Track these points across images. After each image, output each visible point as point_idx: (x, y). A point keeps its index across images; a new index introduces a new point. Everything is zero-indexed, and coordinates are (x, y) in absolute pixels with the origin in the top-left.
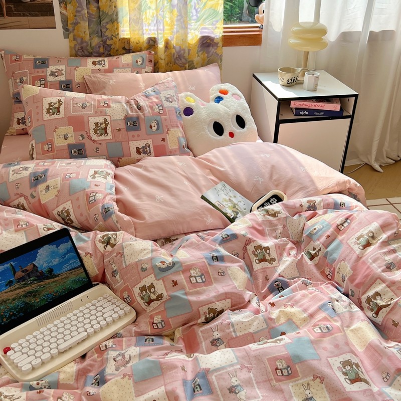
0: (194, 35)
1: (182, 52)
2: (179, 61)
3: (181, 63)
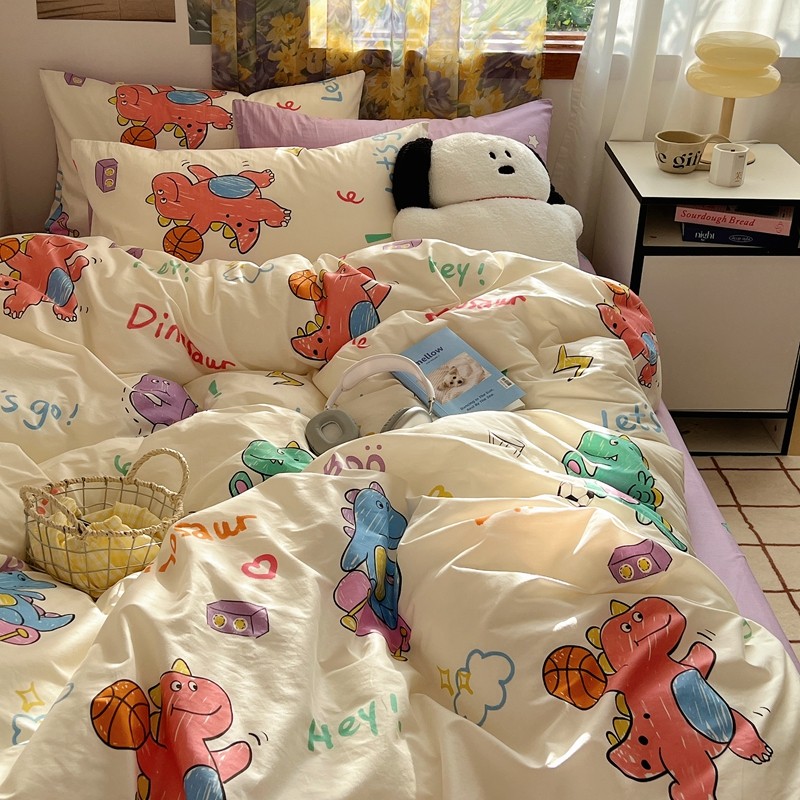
1: (443, 85)
2: (433, 103)
3: (439, 108)
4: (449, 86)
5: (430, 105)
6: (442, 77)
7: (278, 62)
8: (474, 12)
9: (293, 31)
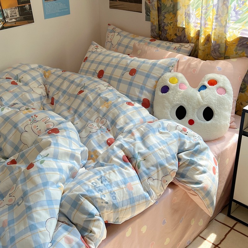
0: (232, 34)
1: (217, 46)
2: (214, 53)
3: (215, 55)
4: (219, 47)
5: (212, 54)
6: (217, 43)
7: (167, 30)
8: (232, 19)
9: (172, 19)
